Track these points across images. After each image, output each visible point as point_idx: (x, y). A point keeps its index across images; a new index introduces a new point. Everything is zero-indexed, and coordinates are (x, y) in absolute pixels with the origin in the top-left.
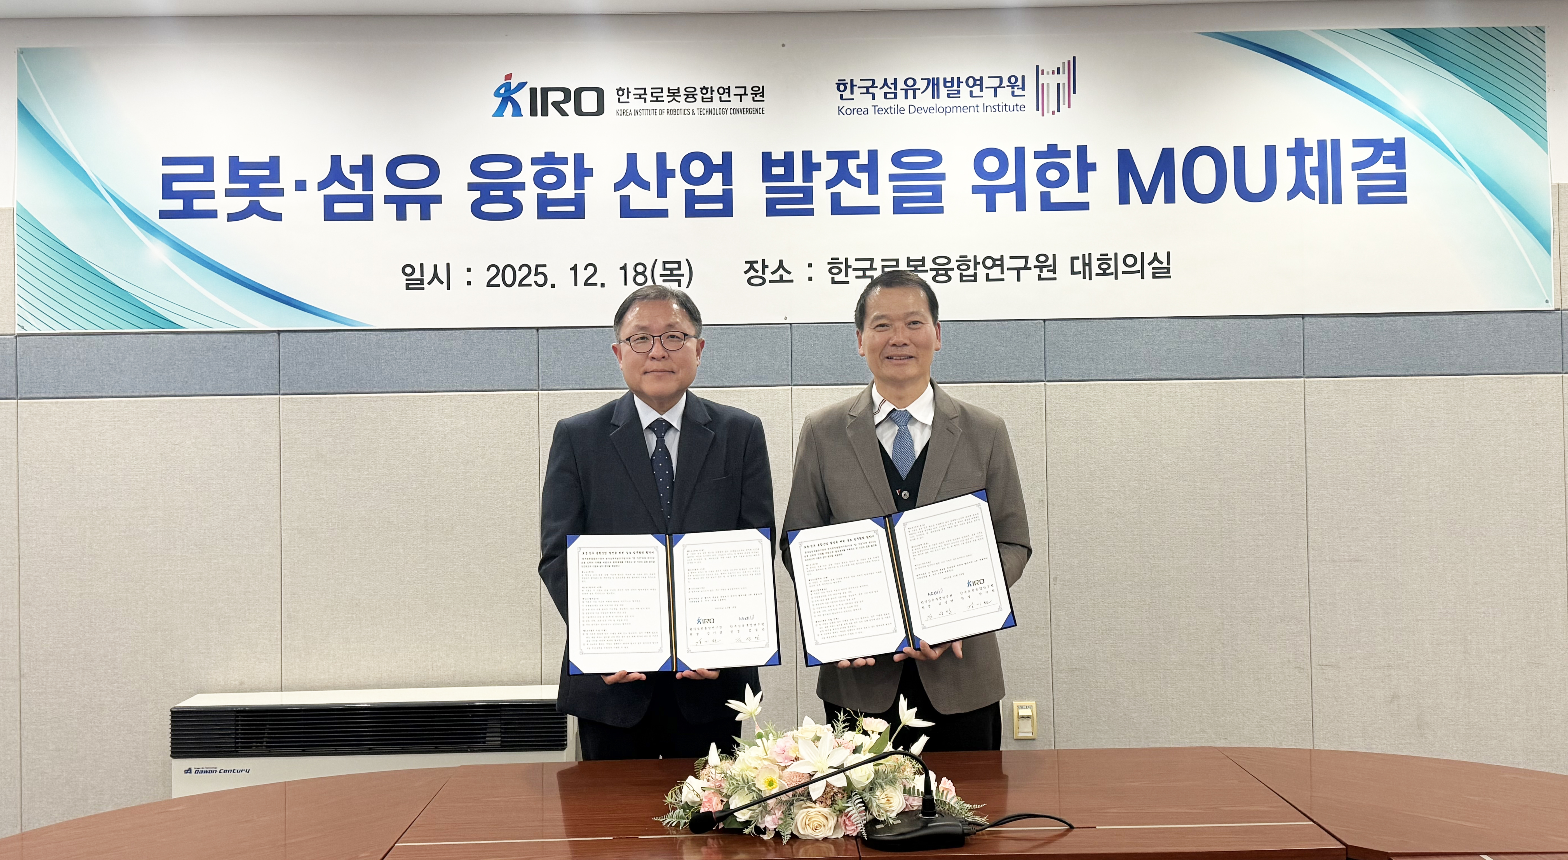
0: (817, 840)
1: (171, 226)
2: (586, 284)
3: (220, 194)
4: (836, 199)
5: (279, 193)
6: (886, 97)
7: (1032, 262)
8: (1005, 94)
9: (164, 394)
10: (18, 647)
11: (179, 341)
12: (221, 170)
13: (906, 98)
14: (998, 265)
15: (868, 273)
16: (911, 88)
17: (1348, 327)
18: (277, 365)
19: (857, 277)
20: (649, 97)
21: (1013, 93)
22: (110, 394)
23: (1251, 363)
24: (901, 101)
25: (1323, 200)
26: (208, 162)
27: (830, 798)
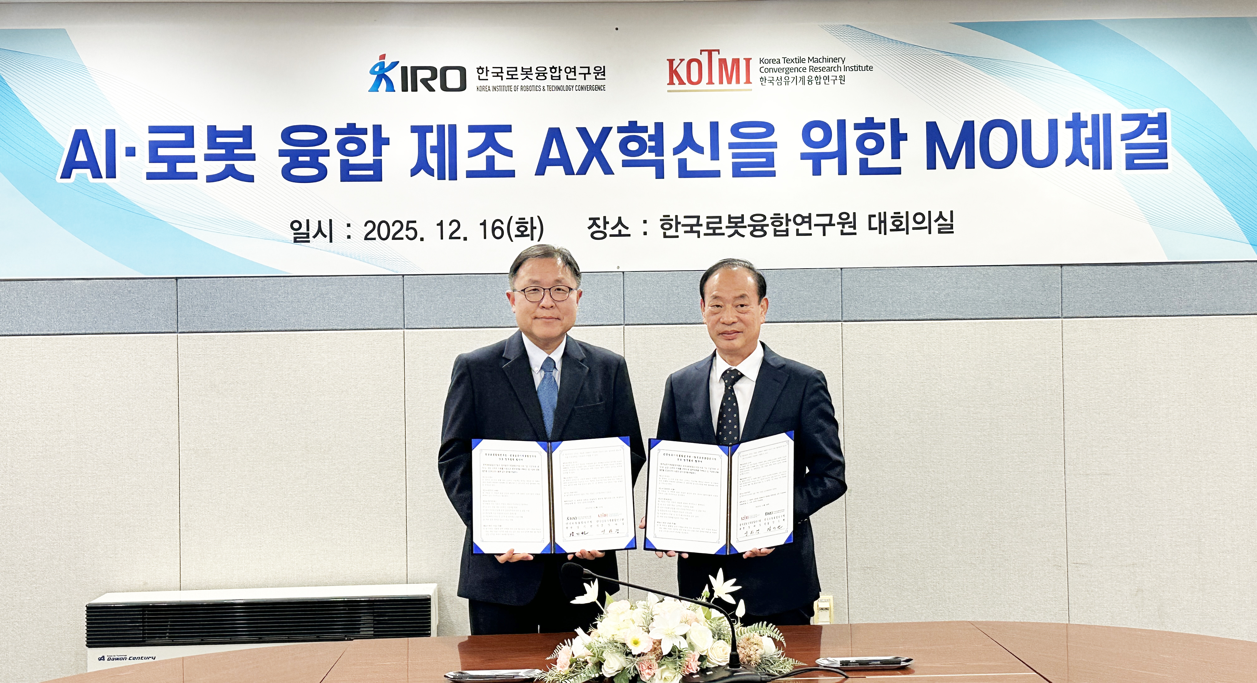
23: (1017, 306)
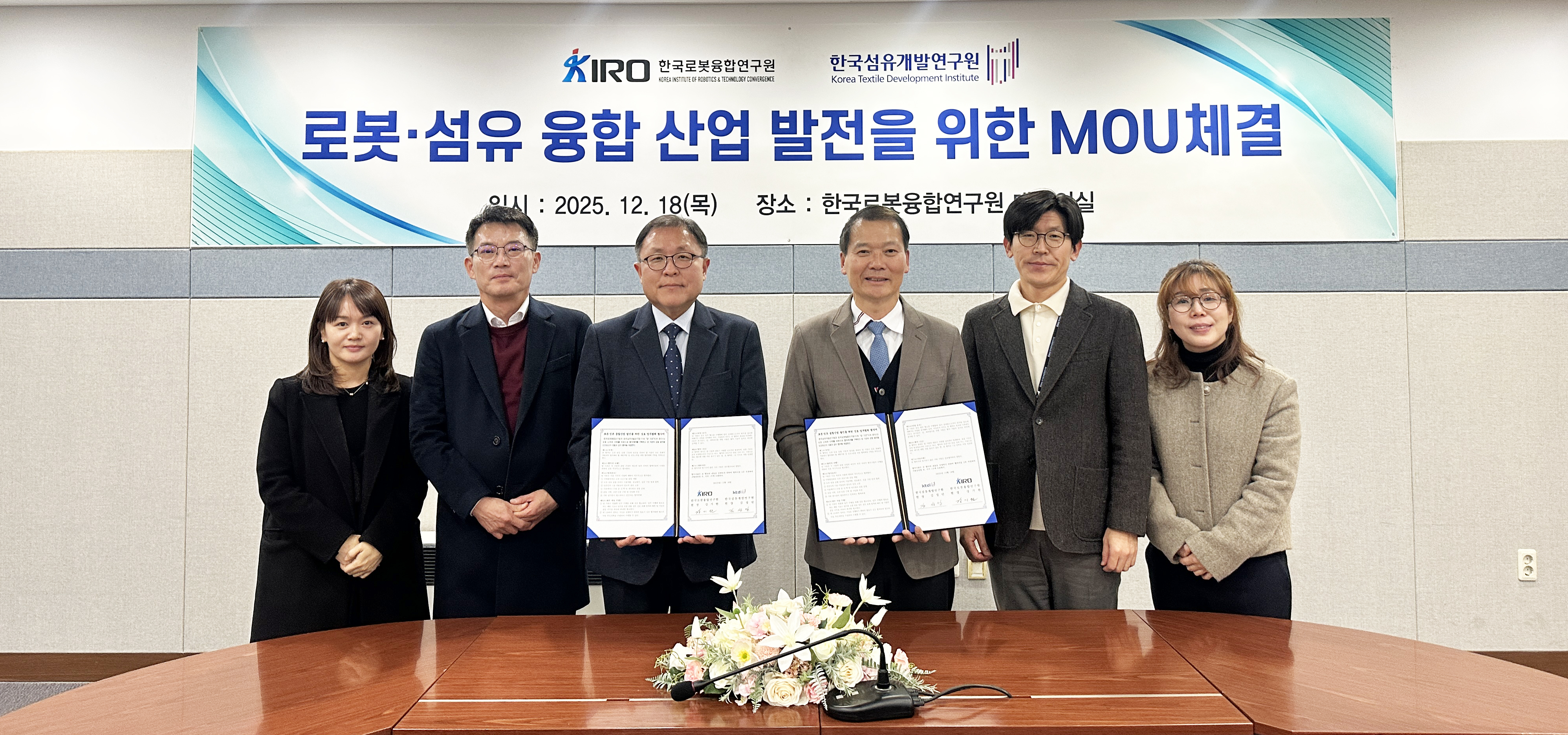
0: (785, 707)
1: (312, 165)
2: (633, 212)
3: (350, 140)
4: (829, 147)
5: (396, 139)
6: (869, 69)
7: (984, 199)
8: (963, 67)
9: (303, 295)
10: (185, 493)
11: (315, 254)
12: (352, 122)
13: (885, 70)
14: (956, 201)
15: (854, 206)
16: (889, 62)
17: (1235, 253)
18: (391, 274)
19: (846, 209)
20: (684, 68)
21: (969, 67)
22: (262, 295)
24: (881, 72)
25: (1215, 153)
26: (341, 116)
27: (797, 670)
